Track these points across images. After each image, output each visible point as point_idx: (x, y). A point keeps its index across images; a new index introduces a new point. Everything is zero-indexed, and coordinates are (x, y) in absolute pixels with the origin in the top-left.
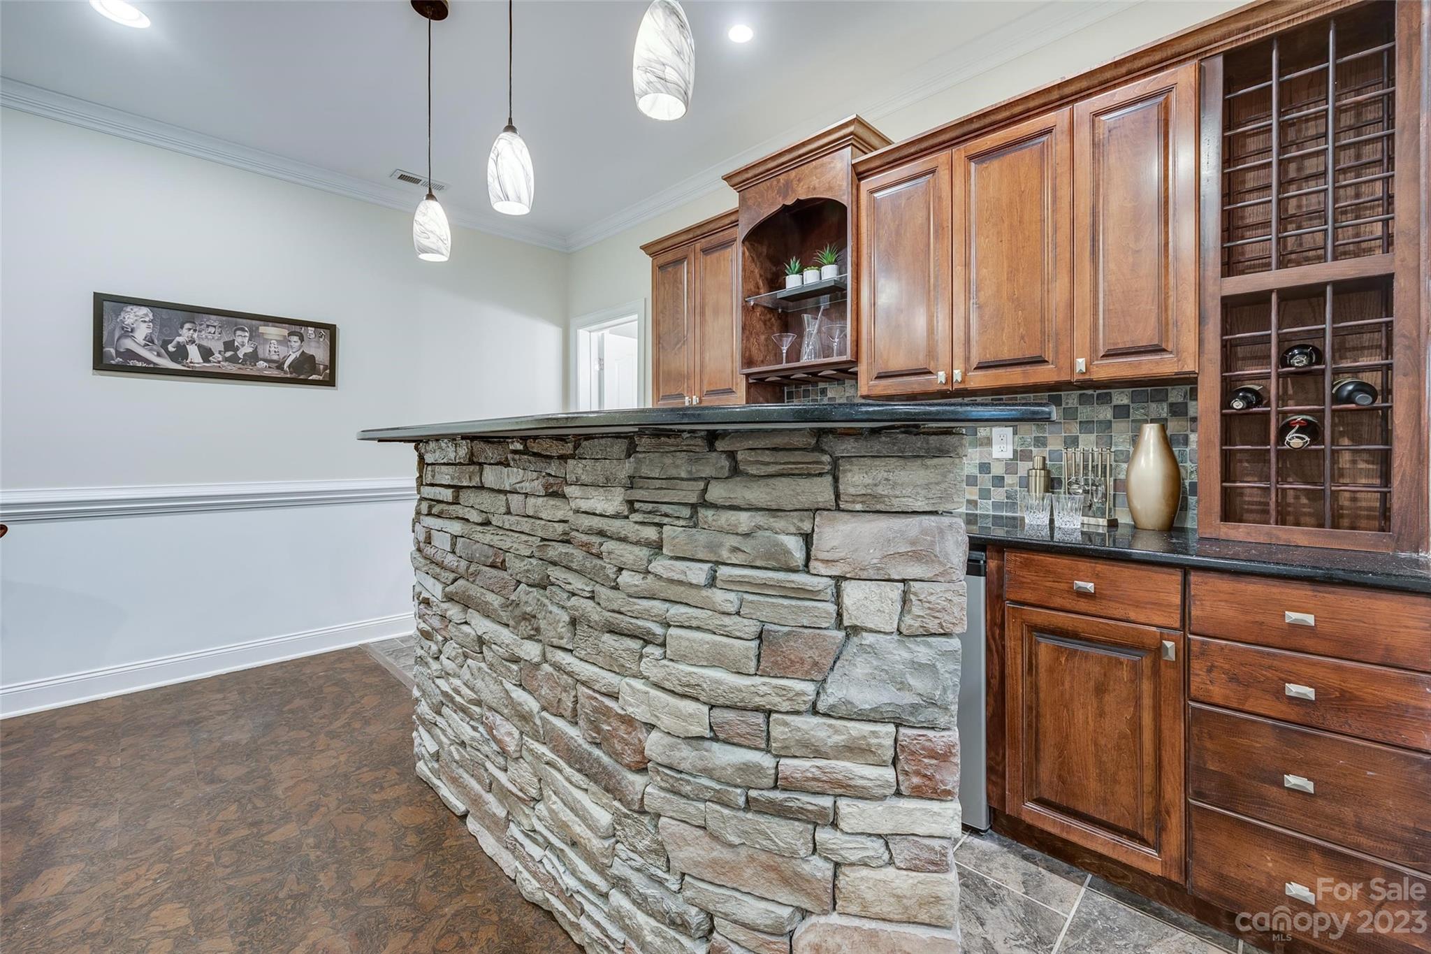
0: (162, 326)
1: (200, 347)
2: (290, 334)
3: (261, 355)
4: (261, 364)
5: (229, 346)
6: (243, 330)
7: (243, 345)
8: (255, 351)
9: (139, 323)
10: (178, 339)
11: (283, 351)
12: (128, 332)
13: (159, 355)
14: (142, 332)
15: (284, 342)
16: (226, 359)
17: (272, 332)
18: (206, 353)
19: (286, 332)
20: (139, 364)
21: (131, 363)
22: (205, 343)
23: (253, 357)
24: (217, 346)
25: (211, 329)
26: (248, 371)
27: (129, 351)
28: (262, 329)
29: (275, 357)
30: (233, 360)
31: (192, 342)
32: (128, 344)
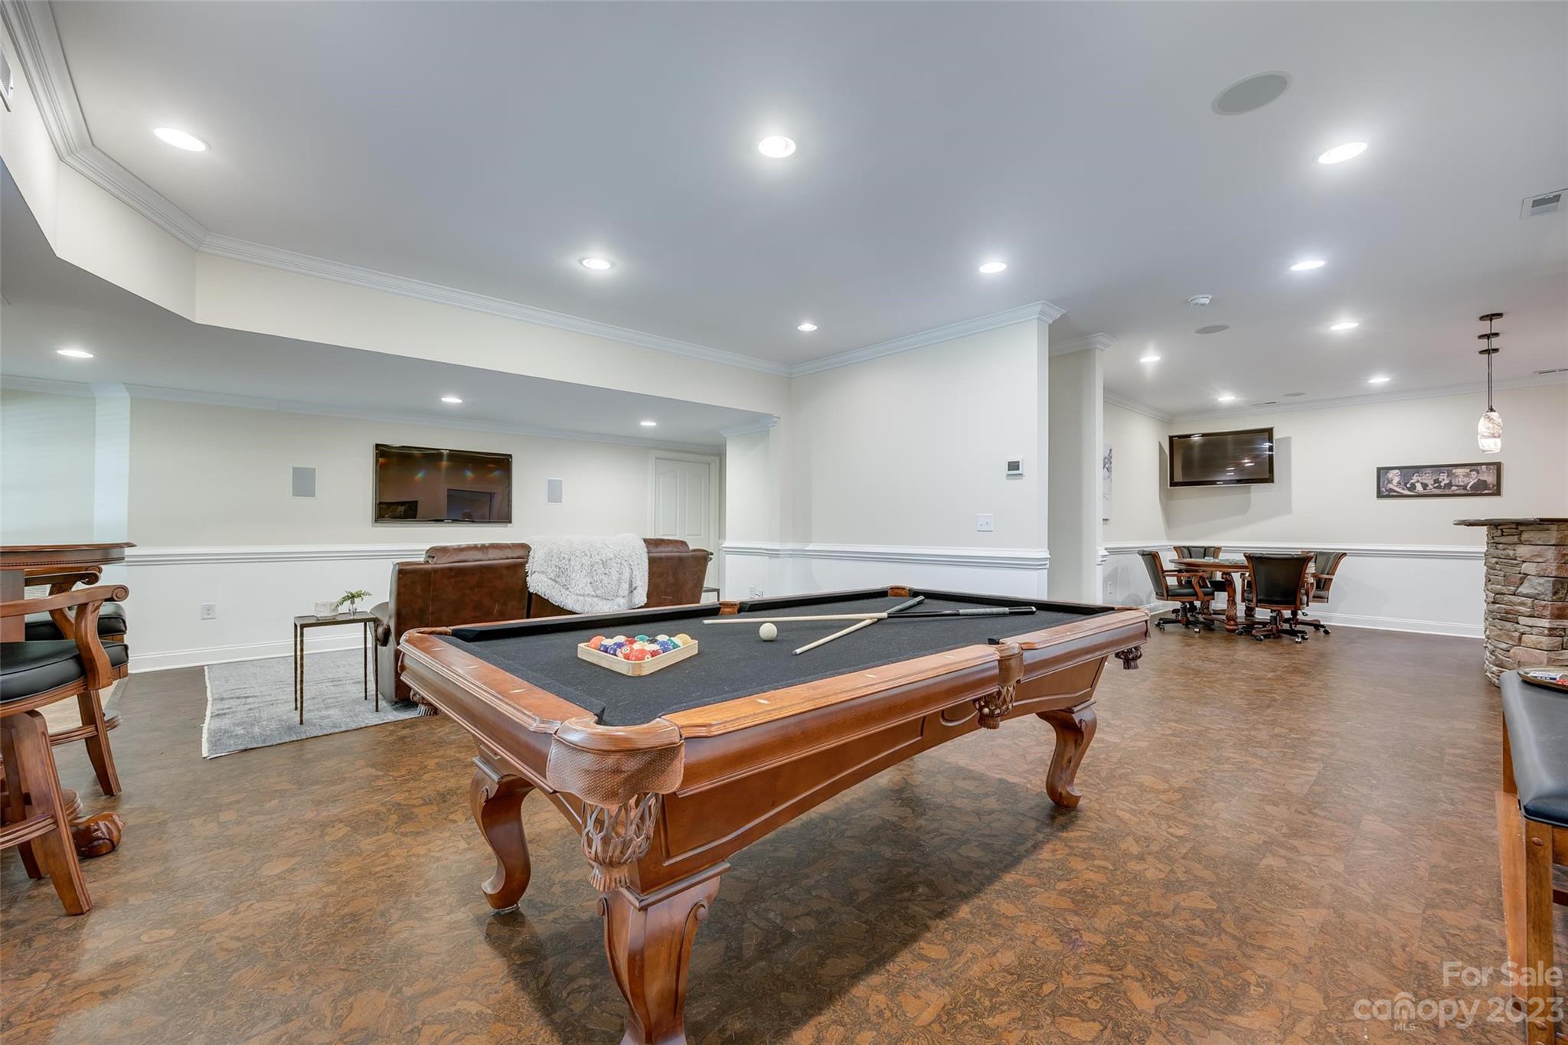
0: (1404, 476)
1: (1422, 483)
2: (1470, 471)
3: (1453, 484)
4: (1454, 488)
5: (1436, 481)
6: (1444, 473)
7: (1444, 480)
8: (1451, 482)
9: (1395, 477)
10: (1412, 481)
11: (1466, 480)
12: (1390, 481)
13: (1403, 489)
14: (1396, 480)
15: (1467, 475)
16: (1435, 488)
17: (1459, 471)
18: (1425, 486)
19: (1468, 470)
20: (1395, 494)
21: (1391, 494)
22: (1424, 481)
23: (1450, 485)
24: (1430, 482)
25: (1427, 475)
26: (1447, 492)
27: (1390, 489)
28: (1454, 471)
29: (1462, 484)
30: (1439, 487)
31: (1418, 481)
32: (1390, 486)
